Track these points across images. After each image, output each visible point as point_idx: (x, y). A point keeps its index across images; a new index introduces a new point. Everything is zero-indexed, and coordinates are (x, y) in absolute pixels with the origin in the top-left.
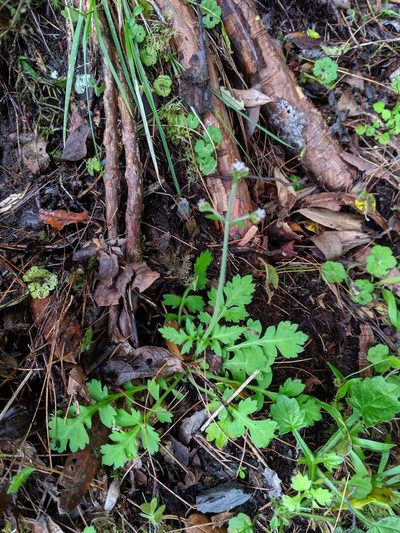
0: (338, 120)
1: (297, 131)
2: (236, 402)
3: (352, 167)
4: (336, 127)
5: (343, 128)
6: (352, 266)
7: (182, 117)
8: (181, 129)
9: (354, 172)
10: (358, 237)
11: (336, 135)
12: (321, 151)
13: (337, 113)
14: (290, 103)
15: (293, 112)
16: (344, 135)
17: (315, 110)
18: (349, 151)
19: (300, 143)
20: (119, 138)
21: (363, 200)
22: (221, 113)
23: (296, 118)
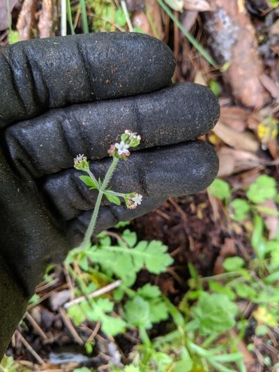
0: (268, 43)
1: (227, 44)
2: (96, 299)
3: (266, 91)
4: (265, 48)
5: (271, 51)
6: (237, 186)
7: (111, 9)
8: (107, 23)
9: (267, 96)
10: (250, 160)
11: (262, 56)
12: (244, 69)
13: (270, 35)
14: (229, 14)
15: (228, 24)
16: (270, 58)
17: (250, 27)
18: (269, 75)
19: (227, 55)
20: (36, 22)
21: (266, 126)
22: (153, 14)
23: (230, 31)
